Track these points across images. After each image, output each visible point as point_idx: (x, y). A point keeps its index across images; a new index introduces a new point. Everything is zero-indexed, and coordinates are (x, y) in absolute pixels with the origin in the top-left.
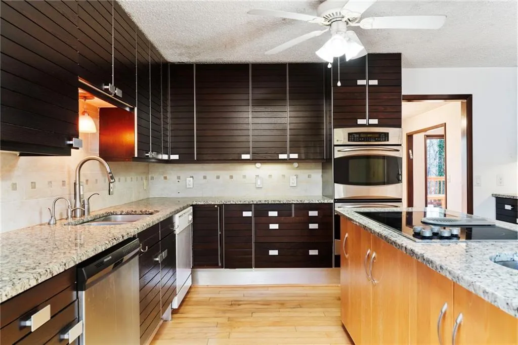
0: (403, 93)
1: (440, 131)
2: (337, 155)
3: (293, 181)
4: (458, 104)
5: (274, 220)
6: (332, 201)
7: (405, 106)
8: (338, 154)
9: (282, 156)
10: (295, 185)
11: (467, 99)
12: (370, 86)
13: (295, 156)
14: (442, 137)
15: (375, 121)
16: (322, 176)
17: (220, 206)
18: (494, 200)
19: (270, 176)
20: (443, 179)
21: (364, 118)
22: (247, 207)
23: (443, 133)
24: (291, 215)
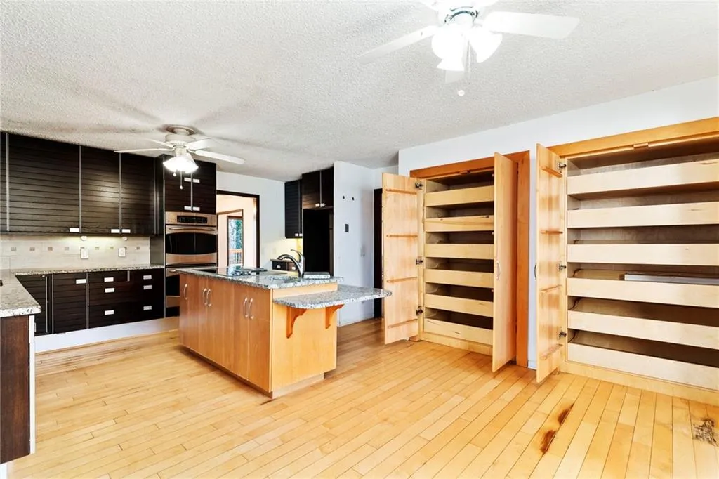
0: (217, 189)
1: (239, 214)
2: (168, 232)
3: (122, 252)
4: (251, 200)
5: (109, 285)
6: (164, 267)
7: (218, 197)
8: (168, 230)
9: (113, 231)
10: (124, 255)
11: (257, 197)
12: (194, 183)
13: (128, 231)
14: (241, 218)
15: (198, 209)
16: (150, 248)
17: (49, 276)
18: (271, 262)
19: (97, 248)
20: (240, 250)
21: (190, 206)
22: (81, 275)
23: (241, 215)
24: (127, 279)
